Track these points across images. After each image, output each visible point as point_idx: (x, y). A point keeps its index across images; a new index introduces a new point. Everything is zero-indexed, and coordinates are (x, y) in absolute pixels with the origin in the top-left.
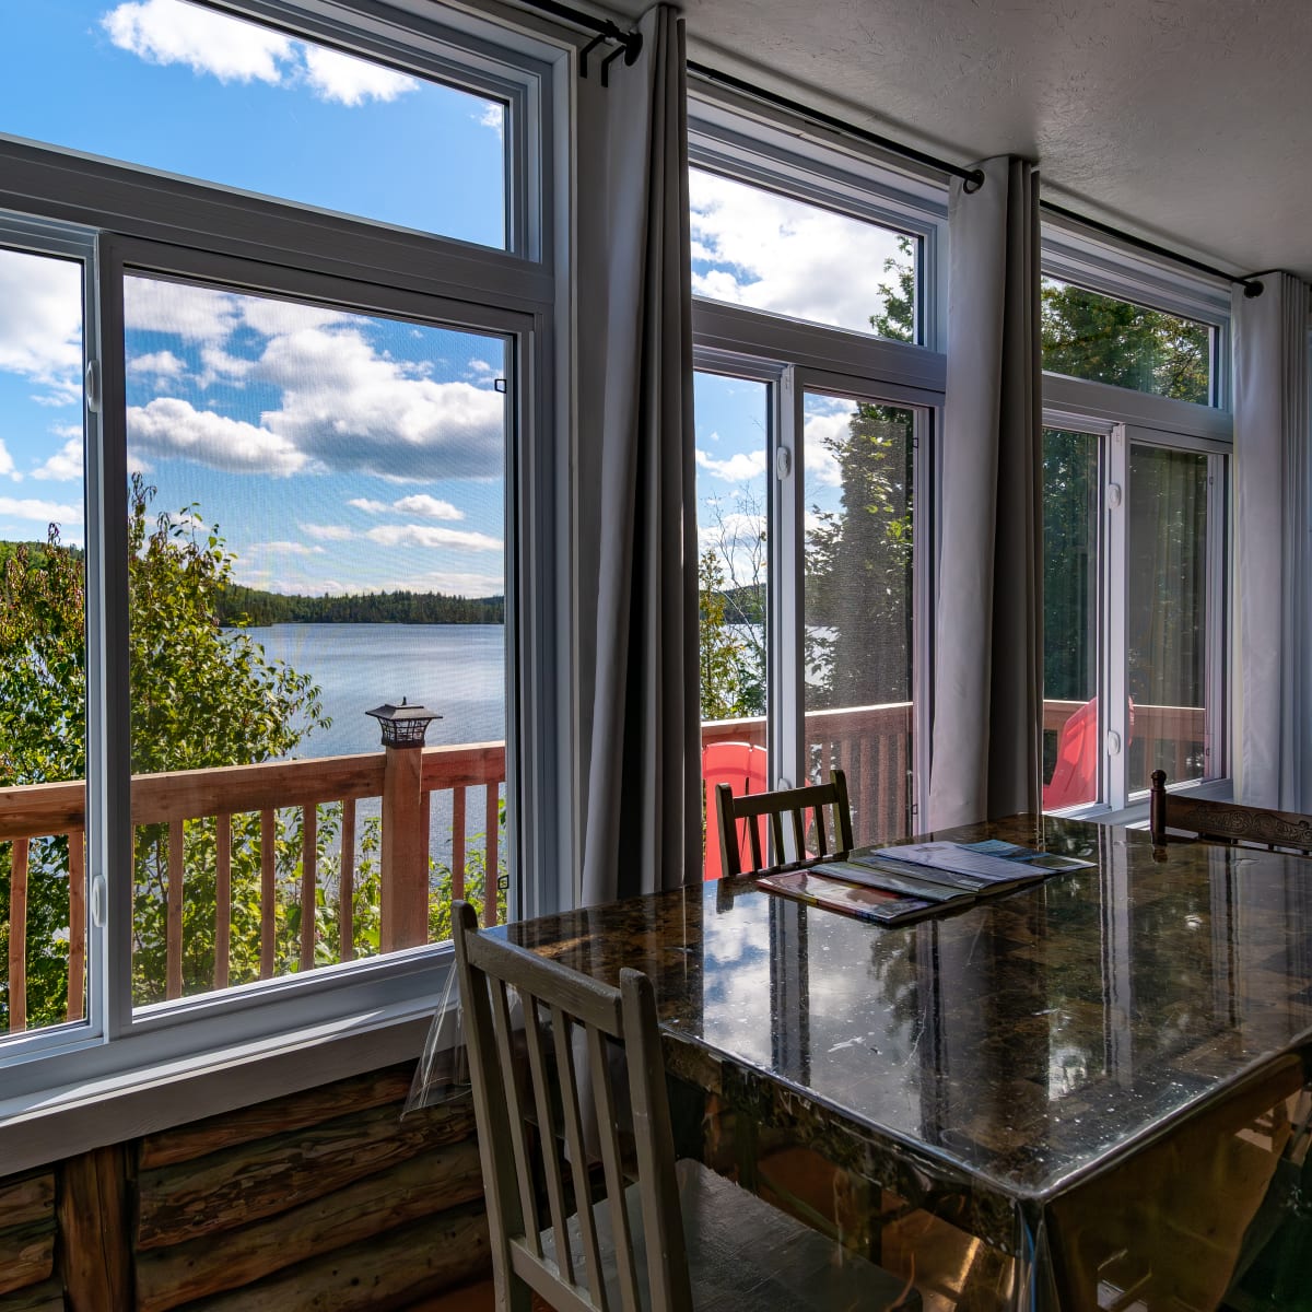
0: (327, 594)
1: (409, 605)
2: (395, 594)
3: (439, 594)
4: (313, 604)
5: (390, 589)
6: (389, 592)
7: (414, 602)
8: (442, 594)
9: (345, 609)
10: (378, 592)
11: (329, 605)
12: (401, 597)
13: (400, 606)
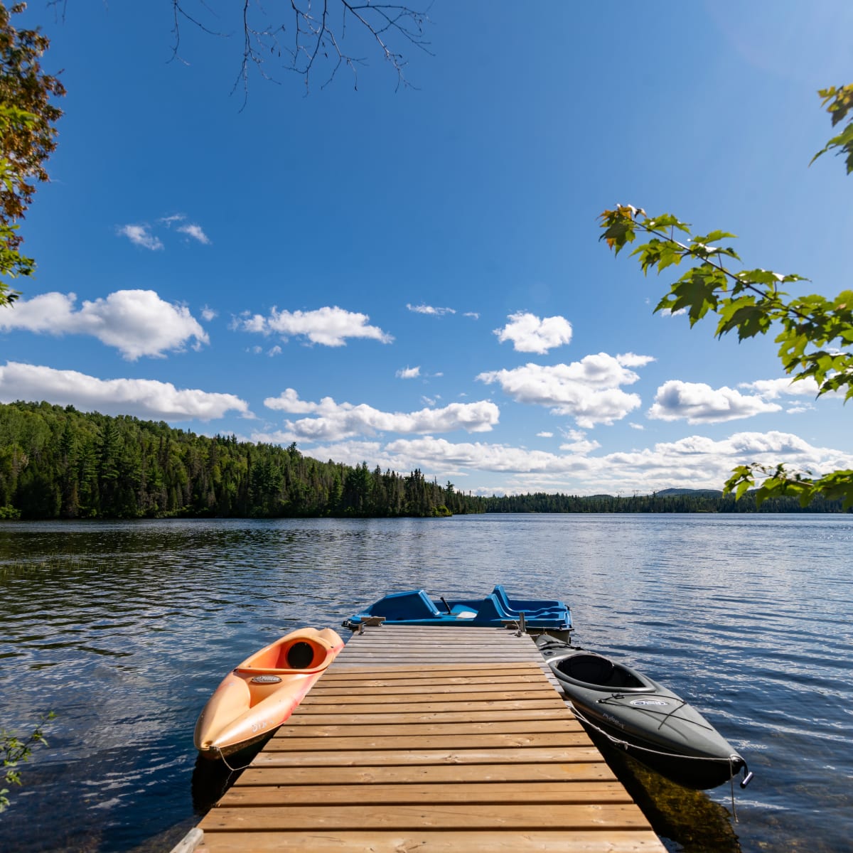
0: (494, 495)
1: (546, 502)
2: (536, 495)
3: (562, 495)
4: (488, 502)
5: (533, 491)
6: (532, 493)
7: (549, 500)
8: (565, 495)
9: (507, 504)
10: (525, 494)
11: (498, 502)
12: (540, 497)
13: (540, 502)
